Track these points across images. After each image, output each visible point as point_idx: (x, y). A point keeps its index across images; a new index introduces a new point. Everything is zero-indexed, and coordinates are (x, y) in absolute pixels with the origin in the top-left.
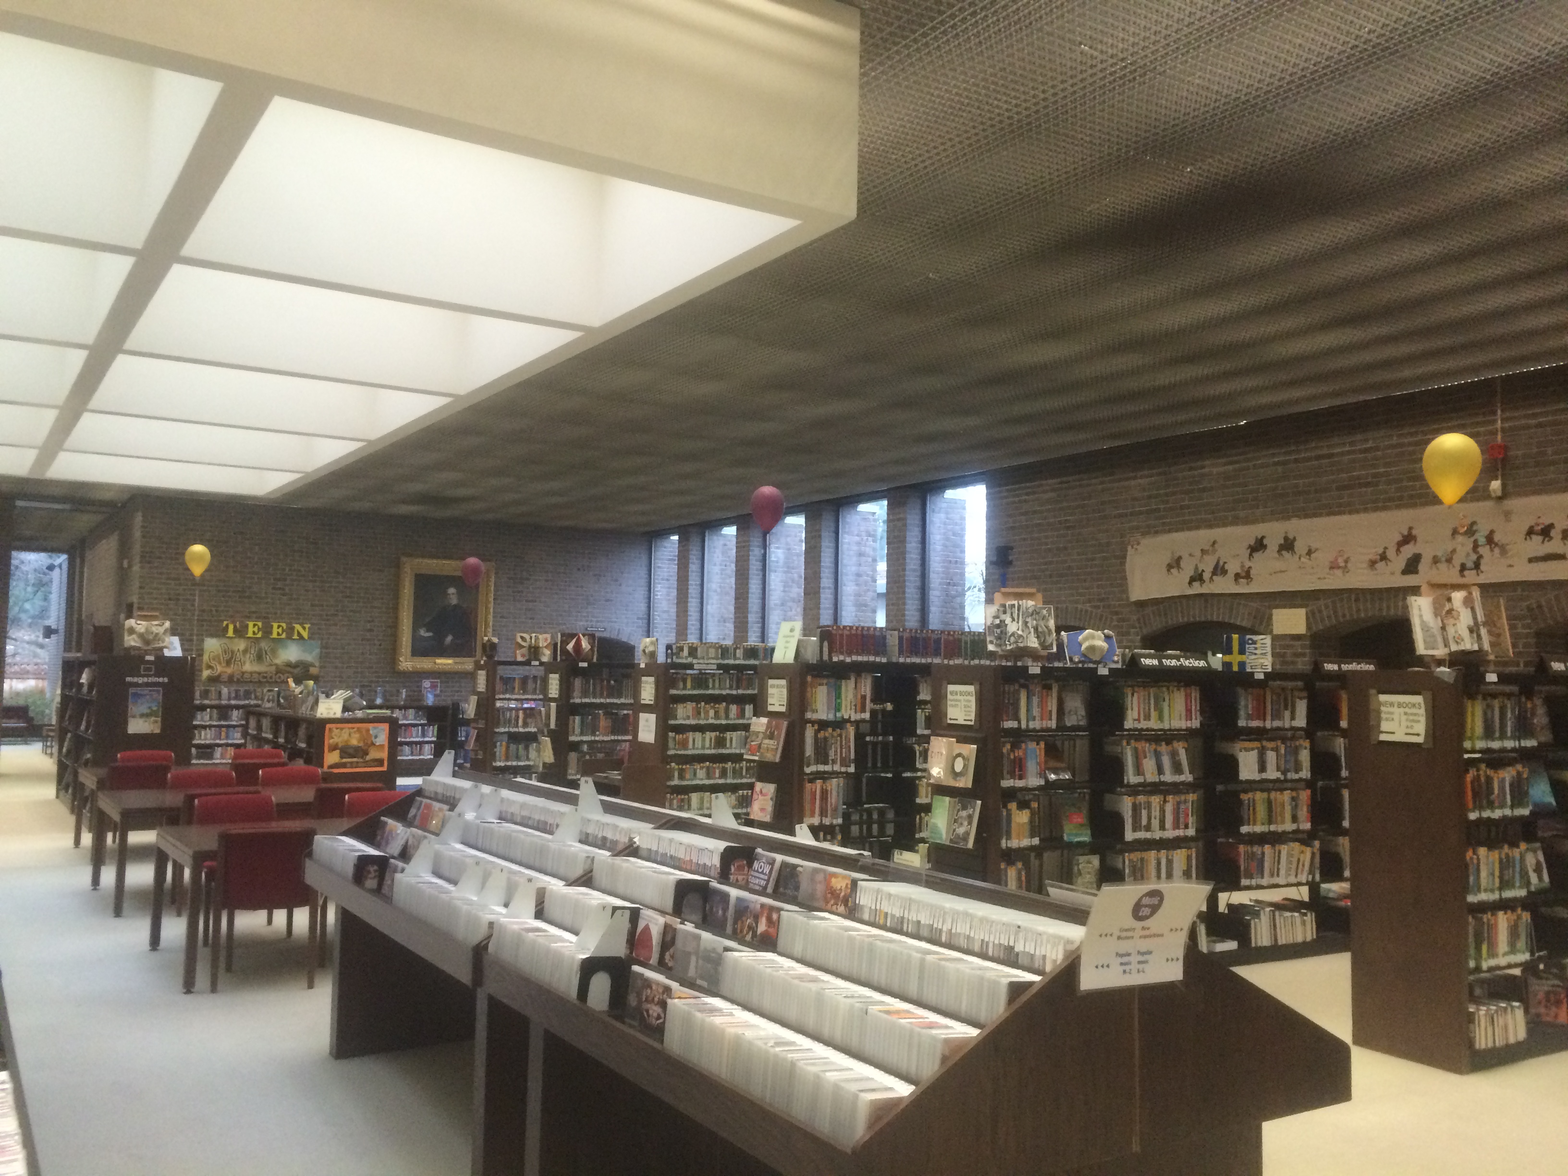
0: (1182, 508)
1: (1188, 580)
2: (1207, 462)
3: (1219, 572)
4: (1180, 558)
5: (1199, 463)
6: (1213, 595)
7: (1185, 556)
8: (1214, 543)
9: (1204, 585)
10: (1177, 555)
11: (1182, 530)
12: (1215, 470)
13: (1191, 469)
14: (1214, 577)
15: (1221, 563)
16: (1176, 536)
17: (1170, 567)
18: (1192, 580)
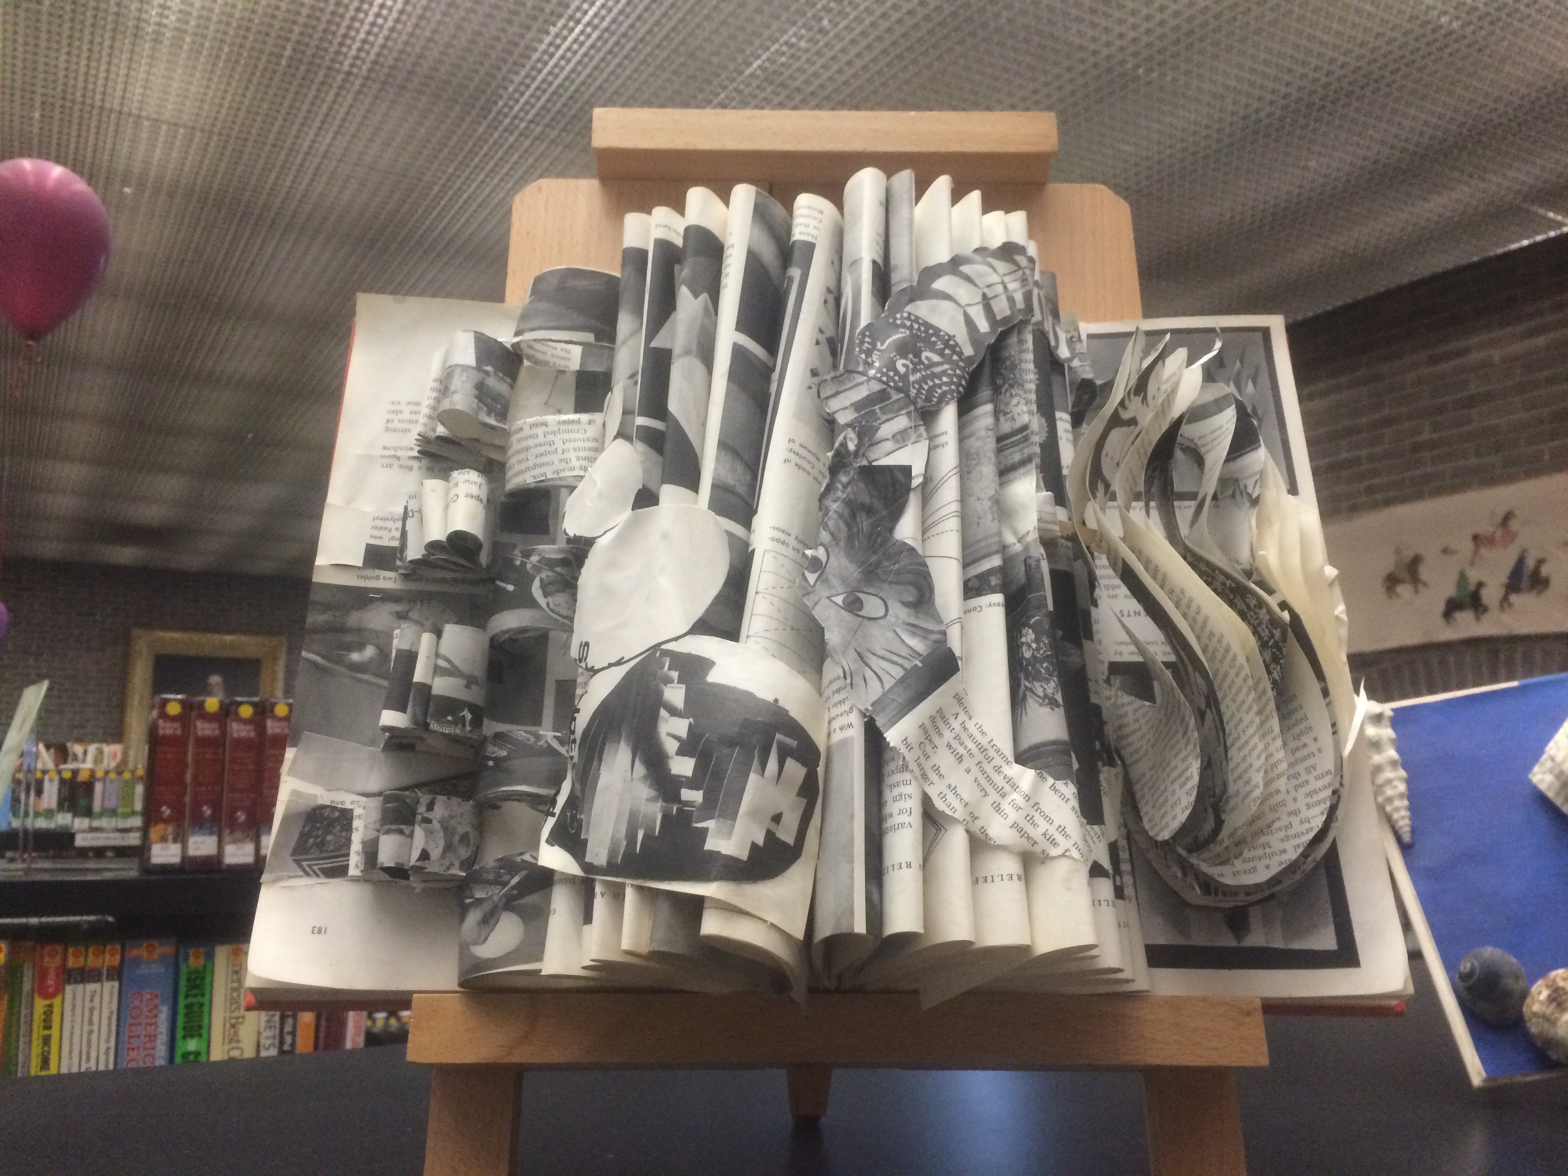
0: (1417, 448)
1: (1441, 607)
2: (1474, 340)
3: (1525, 581)
4: (1416, 561)
5: (1455, 345)
6: (1513, 640)
7: (1431, 555)
8: (1507, 518)
9: (1486, 618)
10: (1409, 554)
11: (1419, 496)
12: (1496, 355)
13: (1434, 360)
14: (1514, 598)
15: (1530, 563)
16: (1402, 511)
17: (1392, 582)
18: (1452, 608)
